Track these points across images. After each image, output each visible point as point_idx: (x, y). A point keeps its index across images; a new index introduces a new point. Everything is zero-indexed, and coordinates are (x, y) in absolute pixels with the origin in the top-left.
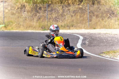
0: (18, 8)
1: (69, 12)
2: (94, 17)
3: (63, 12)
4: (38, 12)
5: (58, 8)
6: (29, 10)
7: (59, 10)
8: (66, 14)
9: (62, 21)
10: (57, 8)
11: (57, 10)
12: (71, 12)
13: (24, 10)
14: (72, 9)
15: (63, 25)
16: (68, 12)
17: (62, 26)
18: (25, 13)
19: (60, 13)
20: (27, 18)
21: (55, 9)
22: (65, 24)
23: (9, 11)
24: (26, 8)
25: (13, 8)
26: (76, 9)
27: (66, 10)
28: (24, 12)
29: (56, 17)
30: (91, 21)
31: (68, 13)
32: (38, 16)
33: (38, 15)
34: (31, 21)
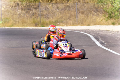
1: (58, 9)
2: (80, 14)
4: (30, 10)
5: (48, 6)
7: (49, 8)
9: (53, 18)
15: (54, 21)
17: (52, 22)
18: (19, 10)
20: (21, 15)
23: (4, 9)
25: (8, 7)
26: (64, 7)
27: (55, 8)
28: (18, 9)
29: (47, 14)
30: (77, 17)
33: (31, 12)
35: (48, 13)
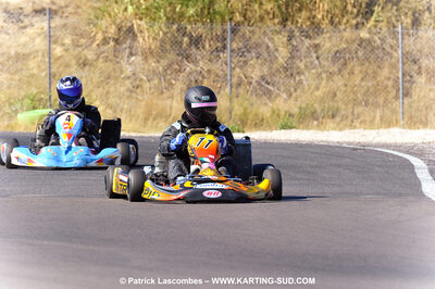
0: (105, 41)
1: (318, 58)
3: (292, 57)
4: (187, 57)
5: (271, 39)
6: (150, 48)
7: (277, 50)
8: (302, 65)
10: (266, 40)
11: (268, 47)
12: (327, 59)
13: (131, 48)
14: (328, 45)
16: (314, 55)
18: (133, 58)
19: (281, 60)
20: (141, 80)
21: (257, 46)
22: (300, 108)
23: (67, 50)
24: (141, 40)
25: (83, 41)
26: (344, 46)
27: (304, 50)
28: (131, 54)
29: (263, 78)
31: (312, 63)
32: (190, 73)
33: (188, 69)
34: (162, 92)
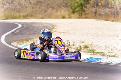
9: (24, 12)
35: (21, 8)
